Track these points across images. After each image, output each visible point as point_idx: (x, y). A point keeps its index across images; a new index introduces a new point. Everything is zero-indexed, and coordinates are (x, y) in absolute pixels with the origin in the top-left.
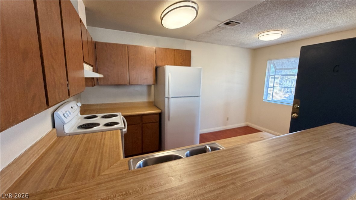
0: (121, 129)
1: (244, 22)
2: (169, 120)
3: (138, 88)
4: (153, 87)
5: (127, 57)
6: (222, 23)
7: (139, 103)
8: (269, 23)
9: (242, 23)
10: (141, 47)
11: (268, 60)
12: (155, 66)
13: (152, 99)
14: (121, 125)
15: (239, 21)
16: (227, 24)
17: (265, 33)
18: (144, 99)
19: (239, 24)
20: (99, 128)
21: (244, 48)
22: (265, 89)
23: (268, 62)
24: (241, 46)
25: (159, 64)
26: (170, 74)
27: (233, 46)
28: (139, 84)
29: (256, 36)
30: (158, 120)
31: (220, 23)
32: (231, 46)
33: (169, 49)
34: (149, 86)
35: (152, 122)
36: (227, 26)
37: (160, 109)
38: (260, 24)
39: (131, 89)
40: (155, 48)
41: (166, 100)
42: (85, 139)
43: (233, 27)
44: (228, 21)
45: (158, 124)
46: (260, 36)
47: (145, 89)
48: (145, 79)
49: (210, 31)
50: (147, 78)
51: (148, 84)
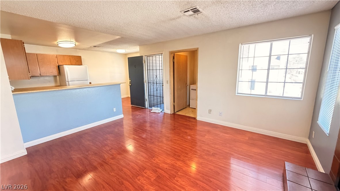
3: (47, 78)
4: (58, 77)
5: (37, 61)
6: (92, 46)
10: (46, 55)
12: (57, 65)
13: (58, 84)
18: (52, 84)
25: (60, 64)
28: (48, 75)
29: (115, 50)
33: (66, 55)
34: (55, 77)
36: (96, 47)
39: (42, 79)
40: (56, 55)
41: (67, 82)
43: (99, 48)
47: (52, 79)
48: (51, 72)
50: (53, 72)
51: (54, 75)
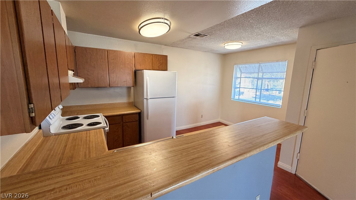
0: (104, 128)
1: (210, 35)
2: (148, 119)
3: (118, 90)
4: (132, 88)
5: (107, 61)
6: (193, 34)
7: (119, 104)
8: (230, 36)
9: (208, 35)
10: (120, 51)
11: (234, 65)
12: (134, 69)
13: (132, 100)
14: (103, 124)
15: (206, 34)
16: (197, 35)
17: (229, 44)
18: (124, 100)
19: (206, 36)
20: (83, 128)
21: (215, 53)
22: (233, 89)
23: (235, 66)
24: (212, 51)
25: (138, 67)
26: (148, 77)
27: (205, 51)
28: (119, 86)
29: (222, 45)
30: (137, 119)
31: (191, 34)
32: (204, 51)
33: (146, 54)
34: (129, 88)
35: (132, 121)
36: (197, 37)
37: (140, 110)
38: (223, 37)
39: (111, 91)
40: (133, 53)
41: (145, 100)
42: (71, 138)
43: (202, 38)
44: (197, 34)
45: (138, 122)
46: (225, 45)
47: (125, 91)
48: (124, 82)
49: (183, 40)
50: (126, 81)
51: (128, 86)
